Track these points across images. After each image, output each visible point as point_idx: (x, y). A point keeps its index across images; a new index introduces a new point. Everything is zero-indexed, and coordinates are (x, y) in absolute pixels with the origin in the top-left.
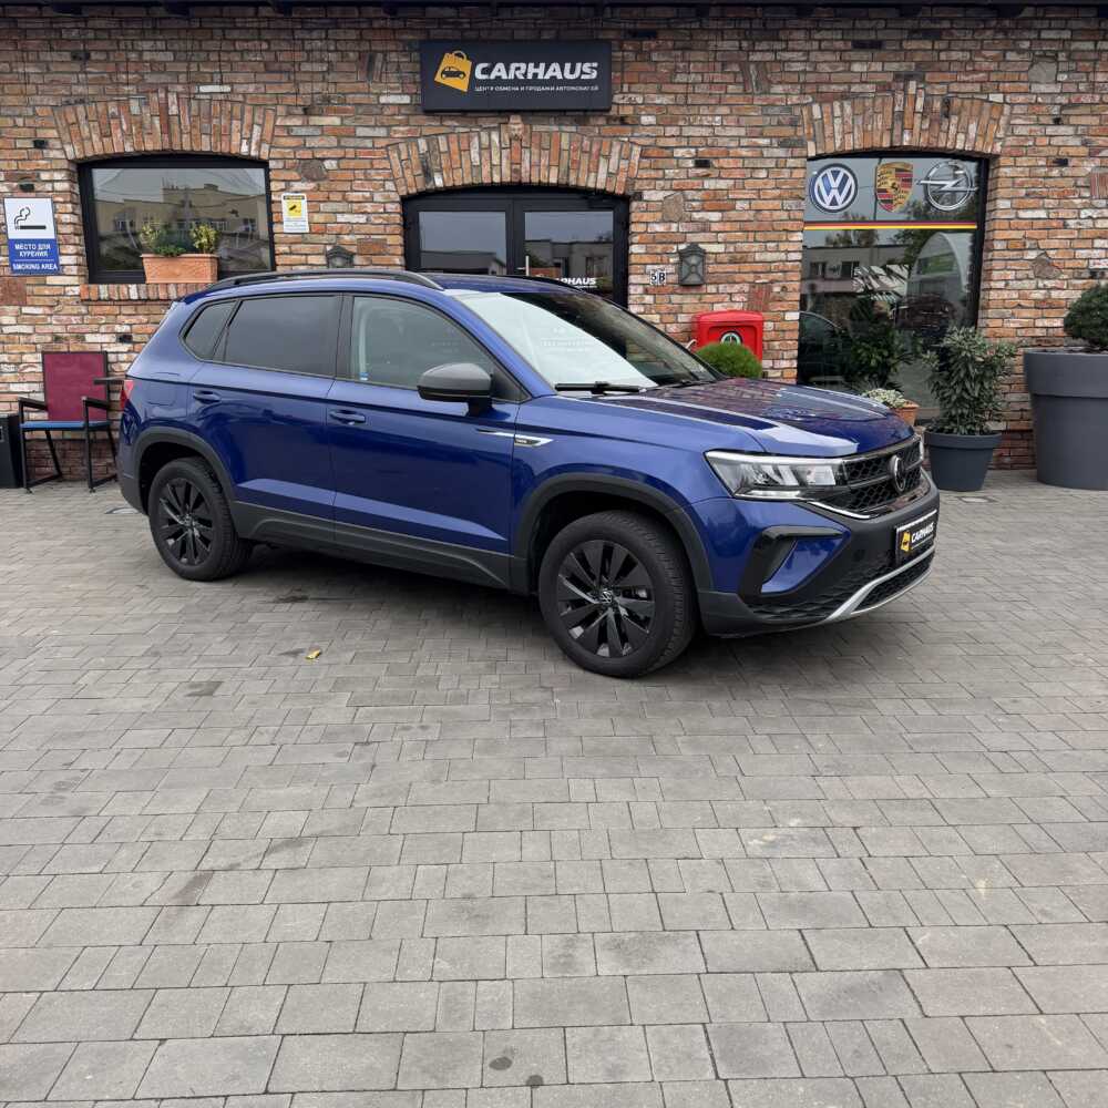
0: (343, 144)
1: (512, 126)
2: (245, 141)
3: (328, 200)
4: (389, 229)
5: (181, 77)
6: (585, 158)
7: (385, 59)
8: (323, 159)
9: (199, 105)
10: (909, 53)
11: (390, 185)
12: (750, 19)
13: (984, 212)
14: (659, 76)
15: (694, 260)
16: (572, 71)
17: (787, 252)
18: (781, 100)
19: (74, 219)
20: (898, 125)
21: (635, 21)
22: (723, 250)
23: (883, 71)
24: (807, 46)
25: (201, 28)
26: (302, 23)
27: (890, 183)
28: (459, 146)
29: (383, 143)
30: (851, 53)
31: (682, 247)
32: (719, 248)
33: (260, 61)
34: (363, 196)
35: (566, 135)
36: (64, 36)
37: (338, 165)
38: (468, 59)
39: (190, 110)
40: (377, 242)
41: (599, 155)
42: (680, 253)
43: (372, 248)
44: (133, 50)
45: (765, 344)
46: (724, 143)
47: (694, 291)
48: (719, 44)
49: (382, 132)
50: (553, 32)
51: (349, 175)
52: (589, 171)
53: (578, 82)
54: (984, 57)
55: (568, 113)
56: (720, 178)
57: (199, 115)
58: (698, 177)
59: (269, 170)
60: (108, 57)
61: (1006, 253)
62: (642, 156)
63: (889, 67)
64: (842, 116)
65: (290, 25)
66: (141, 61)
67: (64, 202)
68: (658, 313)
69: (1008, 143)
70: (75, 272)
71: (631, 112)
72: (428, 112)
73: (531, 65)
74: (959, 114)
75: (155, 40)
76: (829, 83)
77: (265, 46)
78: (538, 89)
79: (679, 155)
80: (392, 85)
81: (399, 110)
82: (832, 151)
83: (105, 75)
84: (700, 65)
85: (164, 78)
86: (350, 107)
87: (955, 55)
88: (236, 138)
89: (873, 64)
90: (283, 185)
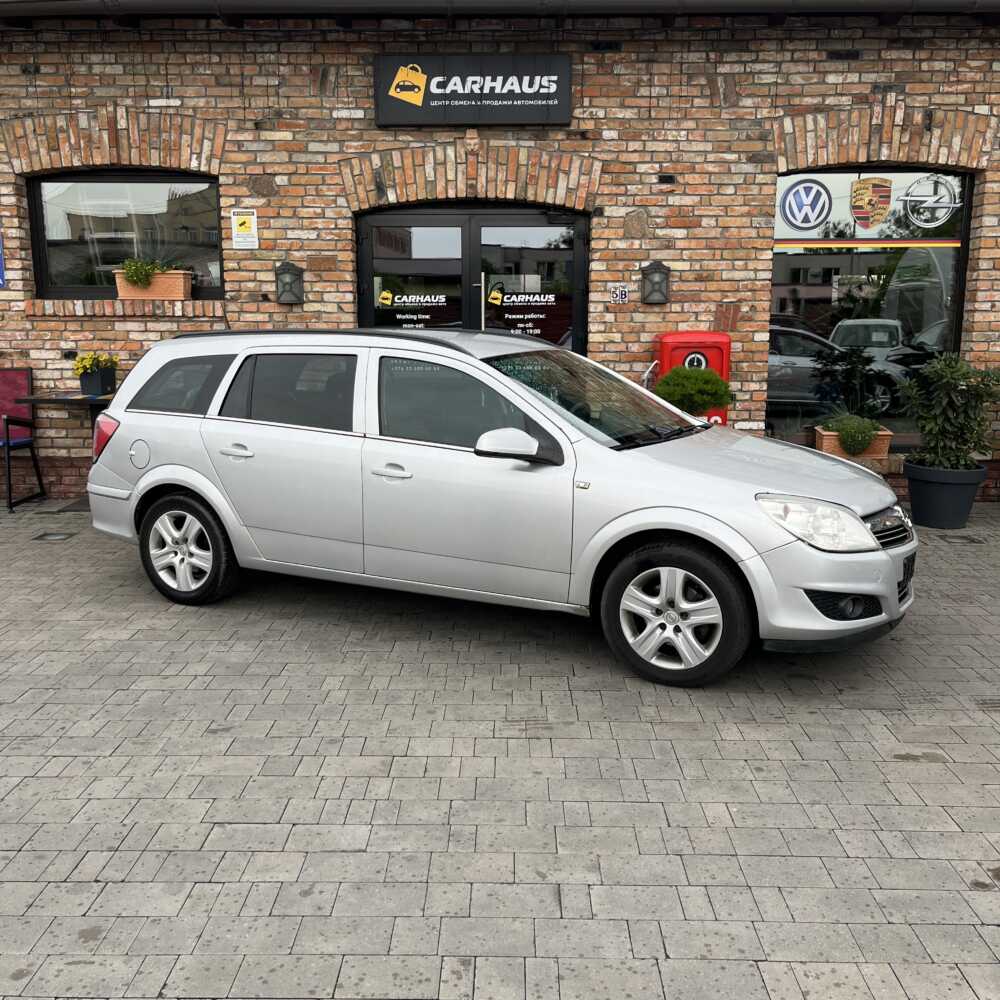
0: (295, 158)
1: (468, 141)
2: (195, 156)
3: (278, 216)
4: (340, 245)
5: (131, 89)
6: (544, 173)
7: (337, 74)
8: (275, 175)
9: (149, 120)
10: (888, 64)
11: (341, 201)
12: (718, 30)
13: (968, 229)
14: (622, 89)
15: (657, 278)
16: (531, 85)
17: (756, 270)
18: (751, 113)
19: (22, 234)
20: (875, 140)
21: (598, 35)
22: (688, 268)
23: (860, 82)
24: (779, 57)
25: (152, 41)
26: (254, 35)
27: (867, 200)
28: (413, 162)
29: (335, 158)
30: (826, 64)
31: (645, 264)
32: (685, 266)
33: (212, 75)
34: (315, 212)
35: (523, 148)
36: (14, 50)
37: (289, 180)
38: (423, 72)
39: (138, 124)
40: (328, 259)
41: (558, 169)
42: (643, 271)
43: (323, 265)
44: (82, 63)
45: (733, 365)
46: (691, 157)
47: (657, 309)
48: (685, 56)
49: (335, 147)
50: (513, 44)
51: (301, 191)
52: (548, 187)
53: (537, 96)
54: (970, 68)
55: (528, 128)
56: (685, 194)
57: (147, 130)
58: (661, 192)
59: (220, 185)
60: (58, 69)
61: (994, 273)
62: (603, 171)
63: (867, 77)
64: (815, 130)
65: (240, 38)
66: (90, 73)
67: (11, 217)
68: (618, 332)
69: (995, 157)
70: (20, 287)
71: (593, 127)
72: (383, 127)
73: (488, 78)
74: (941, 126)
75: (103, 53)
76: (801, 95)
77: (215, 59)
78: (496, 103)
79: (642, 171)
80: (346, 100)
81: (352, 126)
82: (805, 166)
83: (55, 88)
84: (665, 78)
85: (112, 91)
86: (302, 122)
87: (938, 65)
88: (186, 152)
89: (849, 75)
90: (232, 201)
